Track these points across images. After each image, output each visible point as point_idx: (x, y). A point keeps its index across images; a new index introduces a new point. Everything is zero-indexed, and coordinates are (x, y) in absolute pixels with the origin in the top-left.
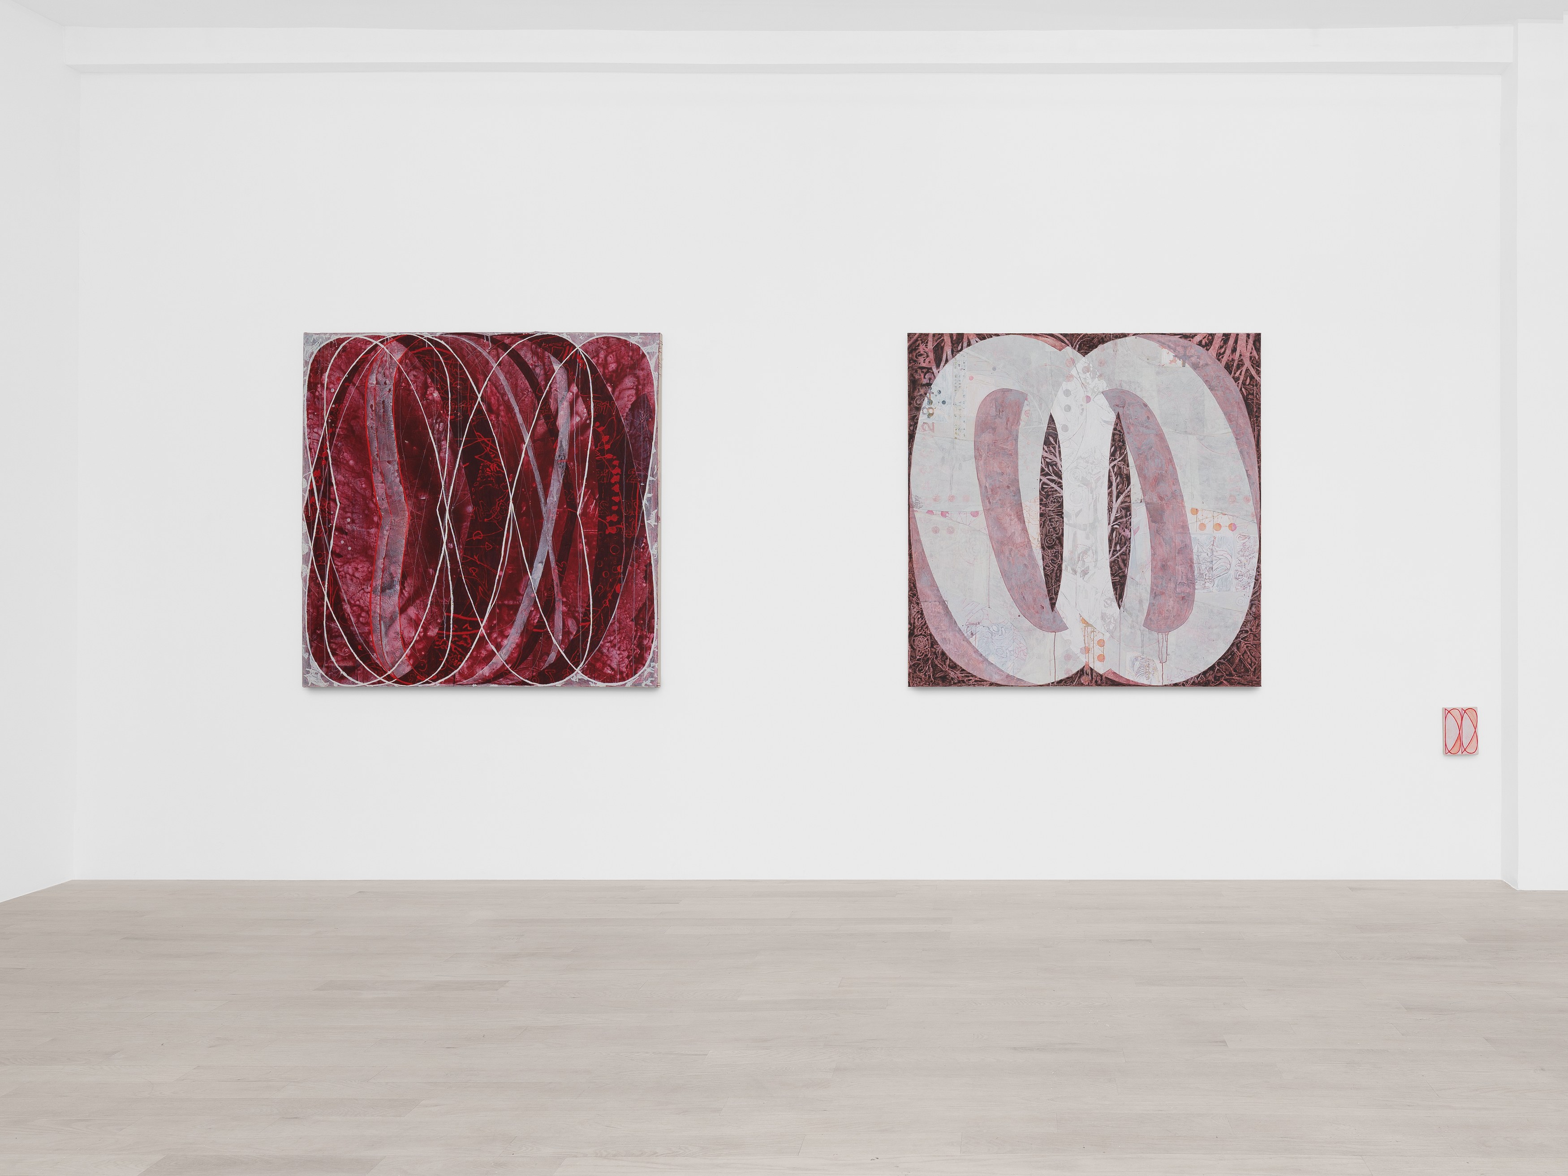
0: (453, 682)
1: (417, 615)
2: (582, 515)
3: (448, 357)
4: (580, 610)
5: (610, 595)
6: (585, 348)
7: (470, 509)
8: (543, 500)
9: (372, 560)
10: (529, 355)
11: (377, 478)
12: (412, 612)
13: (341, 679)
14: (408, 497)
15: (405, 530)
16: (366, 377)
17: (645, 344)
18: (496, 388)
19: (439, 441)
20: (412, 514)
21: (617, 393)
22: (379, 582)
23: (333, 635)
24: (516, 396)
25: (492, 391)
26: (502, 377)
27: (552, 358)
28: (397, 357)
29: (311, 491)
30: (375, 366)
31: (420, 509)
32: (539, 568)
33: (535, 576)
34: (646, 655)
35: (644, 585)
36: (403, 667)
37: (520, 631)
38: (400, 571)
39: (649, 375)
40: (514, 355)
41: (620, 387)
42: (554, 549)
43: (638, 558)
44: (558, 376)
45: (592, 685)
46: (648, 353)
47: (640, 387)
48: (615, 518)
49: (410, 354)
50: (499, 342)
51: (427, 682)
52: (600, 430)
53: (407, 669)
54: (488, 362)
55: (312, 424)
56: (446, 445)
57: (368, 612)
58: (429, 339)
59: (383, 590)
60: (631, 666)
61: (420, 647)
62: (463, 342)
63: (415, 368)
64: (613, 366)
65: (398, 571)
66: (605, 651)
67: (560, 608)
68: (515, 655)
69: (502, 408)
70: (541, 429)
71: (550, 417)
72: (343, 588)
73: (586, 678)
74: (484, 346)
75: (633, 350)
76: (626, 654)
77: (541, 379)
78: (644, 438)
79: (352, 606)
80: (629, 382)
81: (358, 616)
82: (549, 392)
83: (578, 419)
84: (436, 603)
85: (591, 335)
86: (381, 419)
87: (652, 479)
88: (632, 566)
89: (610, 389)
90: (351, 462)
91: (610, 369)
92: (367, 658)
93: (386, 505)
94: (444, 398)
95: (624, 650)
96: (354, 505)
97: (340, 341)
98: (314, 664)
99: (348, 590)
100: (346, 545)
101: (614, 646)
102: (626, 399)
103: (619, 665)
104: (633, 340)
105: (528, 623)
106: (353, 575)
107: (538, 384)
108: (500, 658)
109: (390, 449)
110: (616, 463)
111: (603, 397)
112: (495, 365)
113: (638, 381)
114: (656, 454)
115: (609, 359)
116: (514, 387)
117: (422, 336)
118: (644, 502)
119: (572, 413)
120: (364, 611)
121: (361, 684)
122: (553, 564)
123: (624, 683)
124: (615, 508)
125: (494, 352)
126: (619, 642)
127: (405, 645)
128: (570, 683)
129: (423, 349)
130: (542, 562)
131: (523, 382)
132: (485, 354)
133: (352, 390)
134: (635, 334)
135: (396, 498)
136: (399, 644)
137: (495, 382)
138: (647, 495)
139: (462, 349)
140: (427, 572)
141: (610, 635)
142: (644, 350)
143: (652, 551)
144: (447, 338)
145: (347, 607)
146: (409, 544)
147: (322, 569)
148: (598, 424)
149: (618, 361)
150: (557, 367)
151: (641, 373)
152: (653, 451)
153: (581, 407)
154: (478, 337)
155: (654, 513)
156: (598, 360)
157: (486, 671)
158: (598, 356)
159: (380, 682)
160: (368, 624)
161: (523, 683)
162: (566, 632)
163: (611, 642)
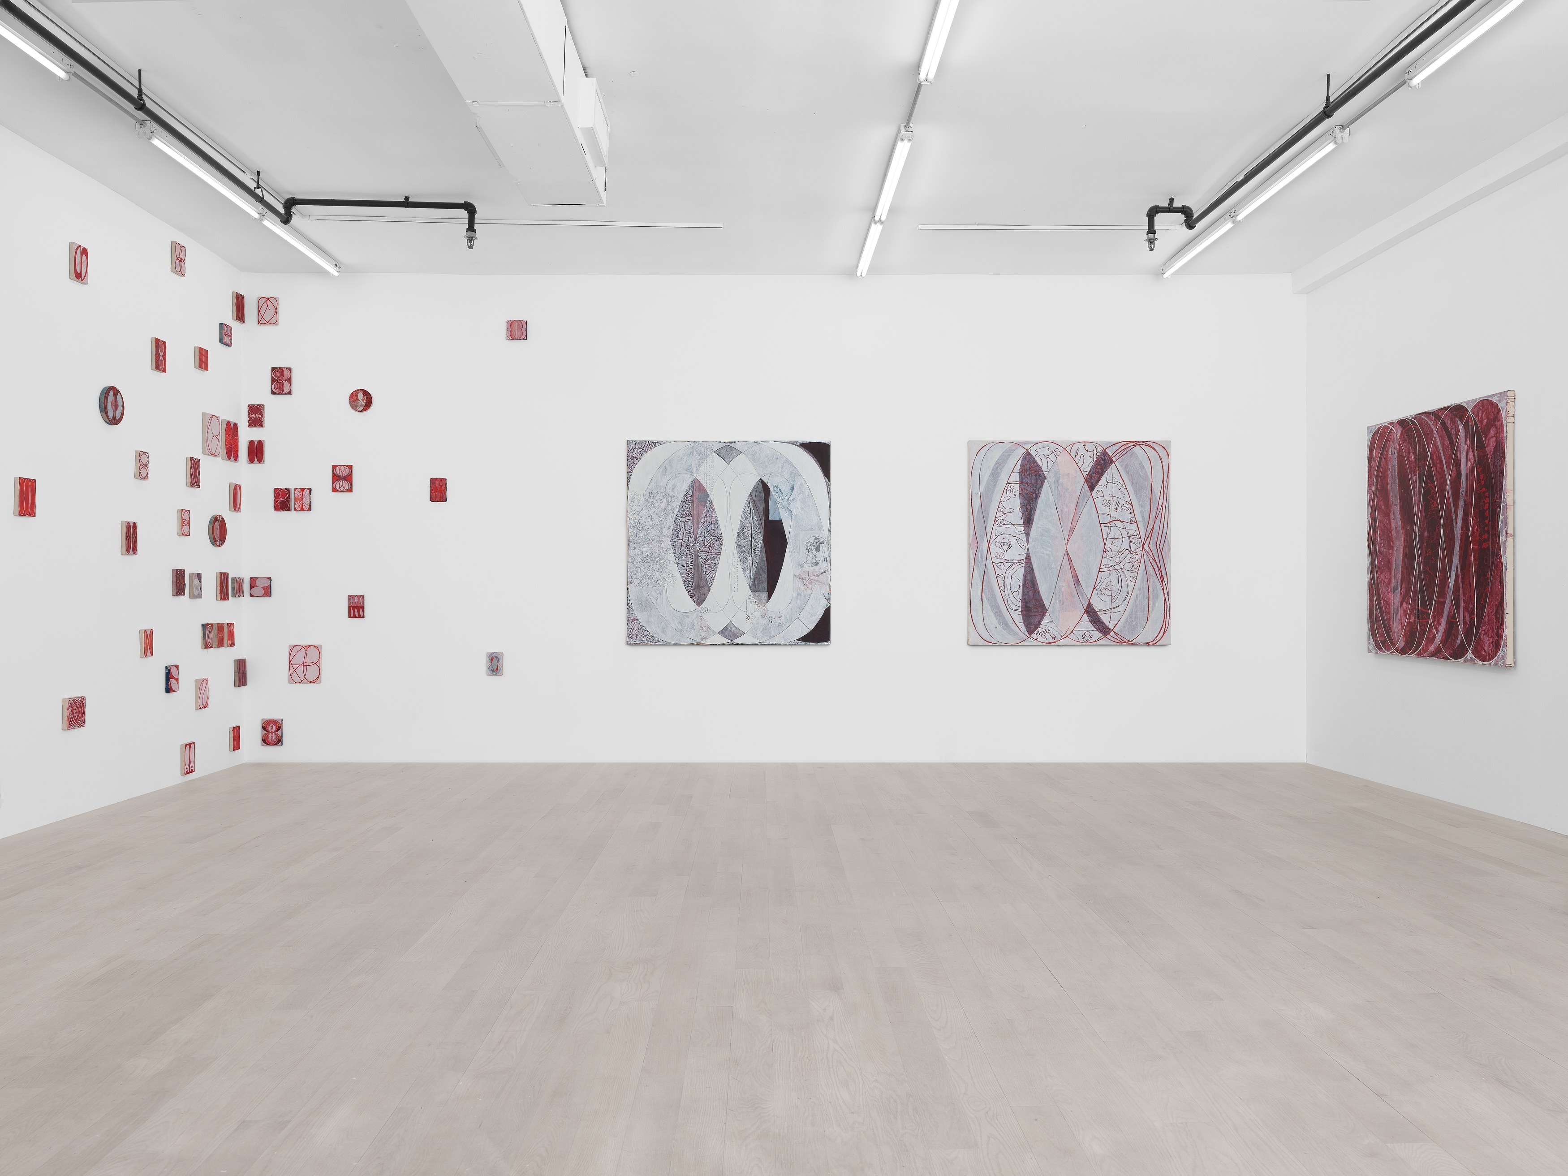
0: (1419, 654)
1: (1406, 607)
2: (1472, 535)
3: (1418, 431)
4: (1471, 606)
5: (1484, 594)
6: (1473, 411)
7: (1426, 534)
8: (1455, 525)
9: (1390, 570)
10: (1449, 422)
11: (1392, 516)
12: (1404, 605)
13: (1380, 649)
14: (1403, 527)
15: (1402, 550)
16: (1388, 450)
17: (1500, 401)
18: (1436, 448)
19: (1414, 488)
20: (1404, 538)
21: (1487, 441)
22: (1393, 586)
23: (1378, 621)
24: (1444, 452)
25: (1434, 451)
26: (1438, 440)
27: (1459, 421)
28: (1398, 435)
29: (1370, 527)
30: (1391, 442)
31: (1407, 536)
32: (1453, 574)
33: (1452, 581)
34: (1500, 642)
35: (1500, 587)
36: (1401, 644)
37: (1445, 621)
38: (1400, 578)
39: (1502, 424)
40: (1444, 424)
41: (1488, 437)
42: (1459, 560)
43: (1497, 567)
44: (1461, 434)
45: (1476, 662)
46: (1501, 407)
47: (1498, 434)
48: (1485, 536)
49: (1403, 431)
50: (1436, 415)
51: (1410, 654)
52: (1479, 470)
53: (1403, 644)
54: (1432, 431)
55: (1370, 486)
56: (1417, 490)
57: (1389, 605)
58: (1410, 420)
59: (1394, 591)
60: (1494, 650)
61: (1408, 629)
62: (1423, 419)
63: (1405, 440)
64: (1485, 421)
65: (1399, 577)
66: (1482, 637)
67: (1462, 604)
68: (1444, 637)
69: (1438, 461)
70: (1454, 474)
71: (1458, 464)
72: (1381, 589)
73: (1473, 657)
74: (1430, 419)
75: (1494, 407)
76: (1491, 640)
77: (1454, 437)
78: (1500, 474)
79: (1384, 601)
80: (1493, 432)
81: (1386, 608)
82: (1458, 446)
83: (1469, 464)
84: (1413, 600)
85: (1475, 400)
86: (1393, 476)
87: (1504, 504)
88: (1494, 573)
89: (1484, 439)
90: (1383, 507)
91: (1484, 424)
92: (1389, 635)
93: (1395, 534)
94: (1416, 459)
95: (1490, 638)
96: (1384, 535)
97: (1379, 429)
98: (1371, 638)
99: (1383, 589)
100: (1381, 561)
101: (1486, 634)
102: (1491, 445)
103: (1488, 648)
104: (1494, 400)
105: (1449, 615)
106: (1384, 581)
107: (1453, 441)
108: (1438, 639)
109: (1396, 497)
110: (1487, 494)
111: (1482, 446)
112: (1435, 432)
113: (1497, 430)
114: (1506, 484)
115: (1483, 416)
116: (1443, 445)
117: (1408, 419)
118: (1500, 523)
119: (1467, 460)
120: (1388, 604)
121: (1387, 653)
122: (1459, 572)
123: (1490, 662)
124: (1486, 528)
125: (1435, 424)
126: (1488, 631)
127: (1402, 628)
128: (1466, 660)
129: (1408, 427)
130: (1454, 571)
131: (1447, 441)
132: (1431, 425)
133: (1383, 459)
134: (1495, 395)
135: (1398, 529)
136: (1400, 627)
137: (1436, 446)
138: (1501, 517)
139: (1422, 423)
140: (1410, 578)
141: (1484, 626)
142: (1500, 405)
143: (1504, 561)
144: (1417, 418)
145: (1382, 601)
146: (1404, 560)
147: (1373, 575)
148: (1479, 466)
149: (1487, 418)
150: (1461, 427)
151: (1498, 424)
152: (1504, 483)
153: (1471, 456)
154: (1427, 414)
155: (1504, 531)
156: (1478, 418)
157: (1432, 648)
158: (1478, 415)
159: (1393, 652)
160: (1389, 613)
161: (1446, 658)
162: (1465, 623)
163: (1484, 630)
